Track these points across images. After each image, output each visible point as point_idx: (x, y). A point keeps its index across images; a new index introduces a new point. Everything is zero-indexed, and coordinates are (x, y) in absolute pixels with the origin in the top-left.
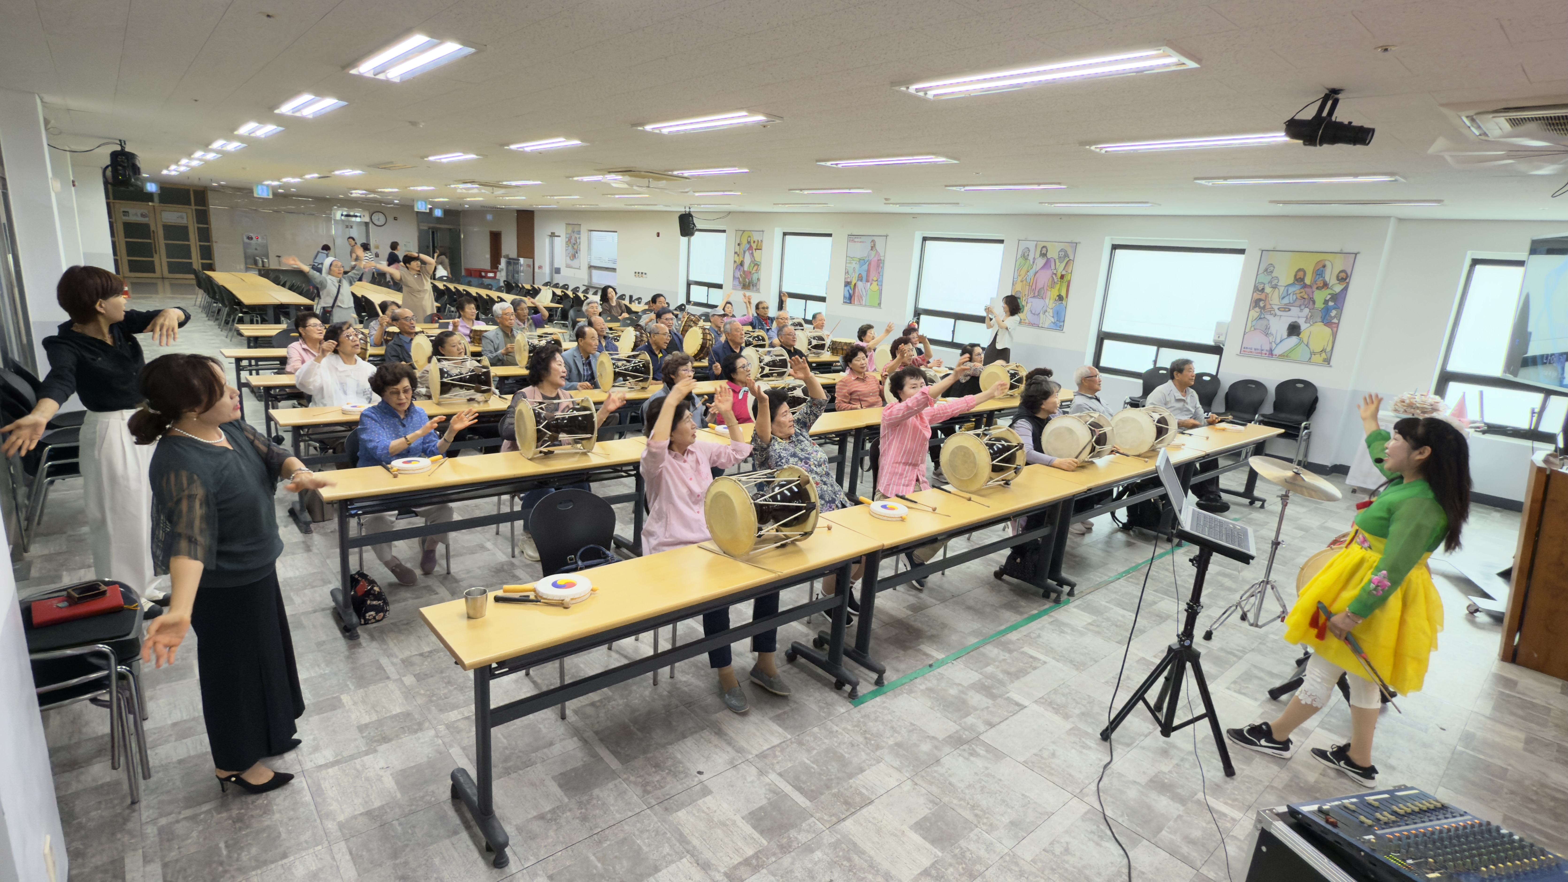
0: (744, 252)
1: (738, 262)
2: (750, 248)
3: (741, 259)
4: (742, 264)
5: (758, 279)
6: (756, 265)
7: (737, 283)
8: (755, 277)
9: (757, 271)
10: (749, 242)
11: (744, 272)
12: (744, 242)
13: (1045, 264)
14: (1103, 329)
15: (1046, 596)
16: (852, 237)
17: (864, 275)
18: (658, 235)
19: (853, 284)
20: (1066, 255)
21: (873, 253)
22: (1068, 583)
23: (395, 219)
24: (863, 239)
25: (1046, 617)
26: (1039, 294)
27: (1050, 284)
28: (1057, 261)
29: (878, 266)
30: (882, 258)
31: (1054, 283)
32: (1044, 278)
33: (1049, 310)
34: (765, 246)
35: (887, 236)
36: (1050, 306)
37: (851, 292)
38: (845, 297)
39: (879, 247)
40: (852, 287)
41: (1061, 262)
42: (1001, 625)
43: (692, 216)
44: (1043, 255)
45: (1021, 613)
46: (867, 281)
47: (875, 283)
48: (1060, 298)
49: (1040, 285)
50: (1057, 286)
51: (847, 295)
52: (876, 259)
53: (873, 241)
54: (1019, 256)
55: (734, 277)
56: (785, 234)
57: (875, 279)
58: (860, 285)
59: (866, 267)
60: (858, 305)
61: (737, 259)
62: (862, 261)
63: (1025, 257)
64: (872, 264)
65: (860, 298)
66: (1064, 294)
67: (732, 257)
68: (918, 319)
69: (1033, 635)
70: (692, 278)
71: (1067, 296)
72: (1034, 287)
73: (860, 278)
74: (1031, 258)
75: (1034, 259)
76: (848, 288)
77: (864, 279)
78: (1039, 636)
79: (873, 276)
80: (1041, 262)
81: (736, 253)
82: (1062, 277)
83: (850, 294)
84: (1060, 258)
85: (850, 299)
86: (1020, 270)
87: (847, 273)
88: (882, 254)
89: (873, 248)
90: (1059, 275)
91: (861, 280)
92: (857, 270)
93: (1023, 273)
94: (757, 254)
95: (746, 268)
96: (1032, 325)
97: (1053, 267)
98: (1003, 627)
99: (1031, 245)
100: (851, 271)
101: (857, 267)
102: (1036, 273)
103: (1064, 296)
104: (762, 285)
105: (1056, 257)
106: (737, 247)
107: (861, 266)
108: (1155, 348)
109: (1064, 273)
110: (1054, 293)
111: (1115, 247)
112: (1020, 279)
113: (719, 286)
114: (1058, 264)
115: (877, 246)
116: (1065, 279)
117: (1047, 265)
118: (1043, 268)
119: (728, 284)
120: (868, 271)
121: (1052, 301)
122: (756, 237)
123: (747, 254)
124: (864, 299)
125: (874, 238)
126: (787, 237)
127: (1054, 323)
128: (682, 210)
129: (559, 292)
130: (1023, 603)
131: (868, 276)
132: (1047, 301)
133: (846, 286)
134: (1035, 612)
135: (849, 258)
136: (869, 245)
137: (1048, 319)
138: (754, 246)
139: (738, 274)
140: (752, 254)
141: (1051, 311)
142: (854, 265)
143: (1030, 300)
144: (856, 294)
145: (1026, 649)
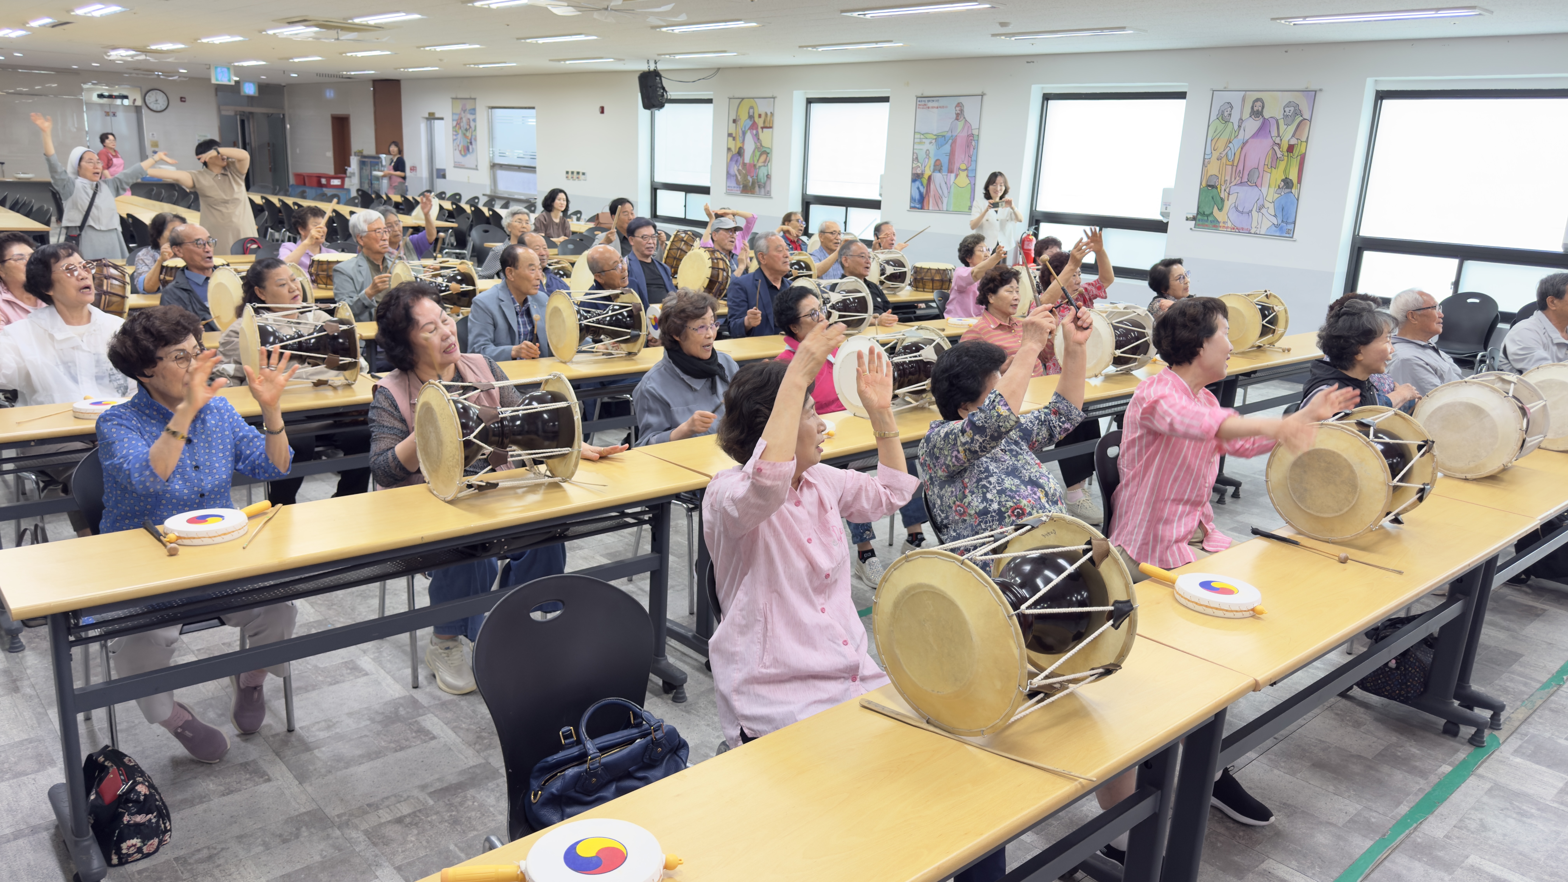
0: (744, 133)
1: (735, 150)
2: (754, 126)
3: (739, 145)
4: (740, 152)
5: (768, 177)
6: (765, 153)
7: (734, 184)
8: (762, 172)
9: (767, 162)
10: (751, 117)
11: (744, 164)
12: (744, 117)
13: (1261, 129)
14: (1361, 234)
15: (1451, 731)
16: (923, 101)
17: (945, 161)
18: (602, 111)
19: (926, 176)
20: (1298, 112)
21: (960, 124)
22: (1485, 704)
23: (183, 100)
24: (942, 102)
25: (1472, 781)
26: (1250, 179)
27: (1269, 161)
28: (1281, 122)
29: (968, 145)
30: (975, 132)
31: (1276, 159)
32: (1259, 152)
33: (1267, 204)
34: (777, 122)
35: (982, 95)
36: (1270, 198)
37: (923, 190)
38: (912, 199)
39: (970, 113)
40: (925, 181)
41: (1288, 125)
42: (1399, 804)
43: (660, 76)
44: (1256, 113)
45: (1423, 774)
46: (950, 171)
47: (963, 175)
48: (1287, 183)
49: (1251, 163)
50: (1282, 165)
51: (917, 196)
52: (965, 134)
53: (959, 105)
54: (1213, 117)
55: (729, 175)
56: (810, 101)
57: (963, 167)
58: (938, 177)
59: (947, 148)
60: (934, 211)
61: (732, 144)
62: (940, 140)
63: (1224, 117)
64: (959, 141)
65: (939, 199)
66: (1293, 176)
67: (724, 142)
68: (1037, 229)
69: (1473, 826)
70: (660, 178)
71: (1299, 181)
72: (1241, 167)
73: (938, 167)
74: (1235, 119)
75: (1241, 119)
76: (918, 183)
77: (945, 167)
78: (1483, 827)
79: (961, 163)
80: (1252, 125)
81: (730, 135)
82: (1291, 149)
83: (921, 194)
84: (1286, 117)
85: (920, 202)
86: (1215, 140)
87: (916, 159)
88: (975, 125)
89: (959, 116)
90: (1285, 147)
91: (940, 171)
92: (932, 154)
93: (1221, 144)
94: (764, 135)
95: (747, 158)
96: (1237, 230)
97: (1274, 133)
98: (1404, 809)
99: (1235, 98)
100: (922, 156)
101: (932, 148)
102: (1244, 144)
103: (1295, 181)
104: (775, 186)
105: (1279, 115)
106: (733, 126)
107: (939, 146)
108: (1455, 262)
109: (1293, 141)
110: (1278, 175)
111: (1382, 95)
112: (1216, 154)
113: (705, 190)
114: (1282, 127)
115: (967, 114)
116: (1296, 152)
117: (1264, 129)
118: (1255, 135)
119: (719, 187)
120: (952, 154)
121: (1272, 190)
122: (762, 108)
123: (749, 137)
124: (945, 200)
125: (961, 100)
126: (814, 106)
127: (1276, 226)
128: (644, 67)
129: (448, 205)
130: (1413, 749)
131: (951, 161)
132: (1264, 190)
133: (914, 181)
134: (1446, 769)
135: (919, 136)
136: (952, 112)
137: (1266, 220)
138: (760, 122)
139: (734, 169)
140: (757, 134)
141: (1271, 206)
142: (927, 146)
143: (1234, 189)
144: (932, 193)
145: (1474, 859)
